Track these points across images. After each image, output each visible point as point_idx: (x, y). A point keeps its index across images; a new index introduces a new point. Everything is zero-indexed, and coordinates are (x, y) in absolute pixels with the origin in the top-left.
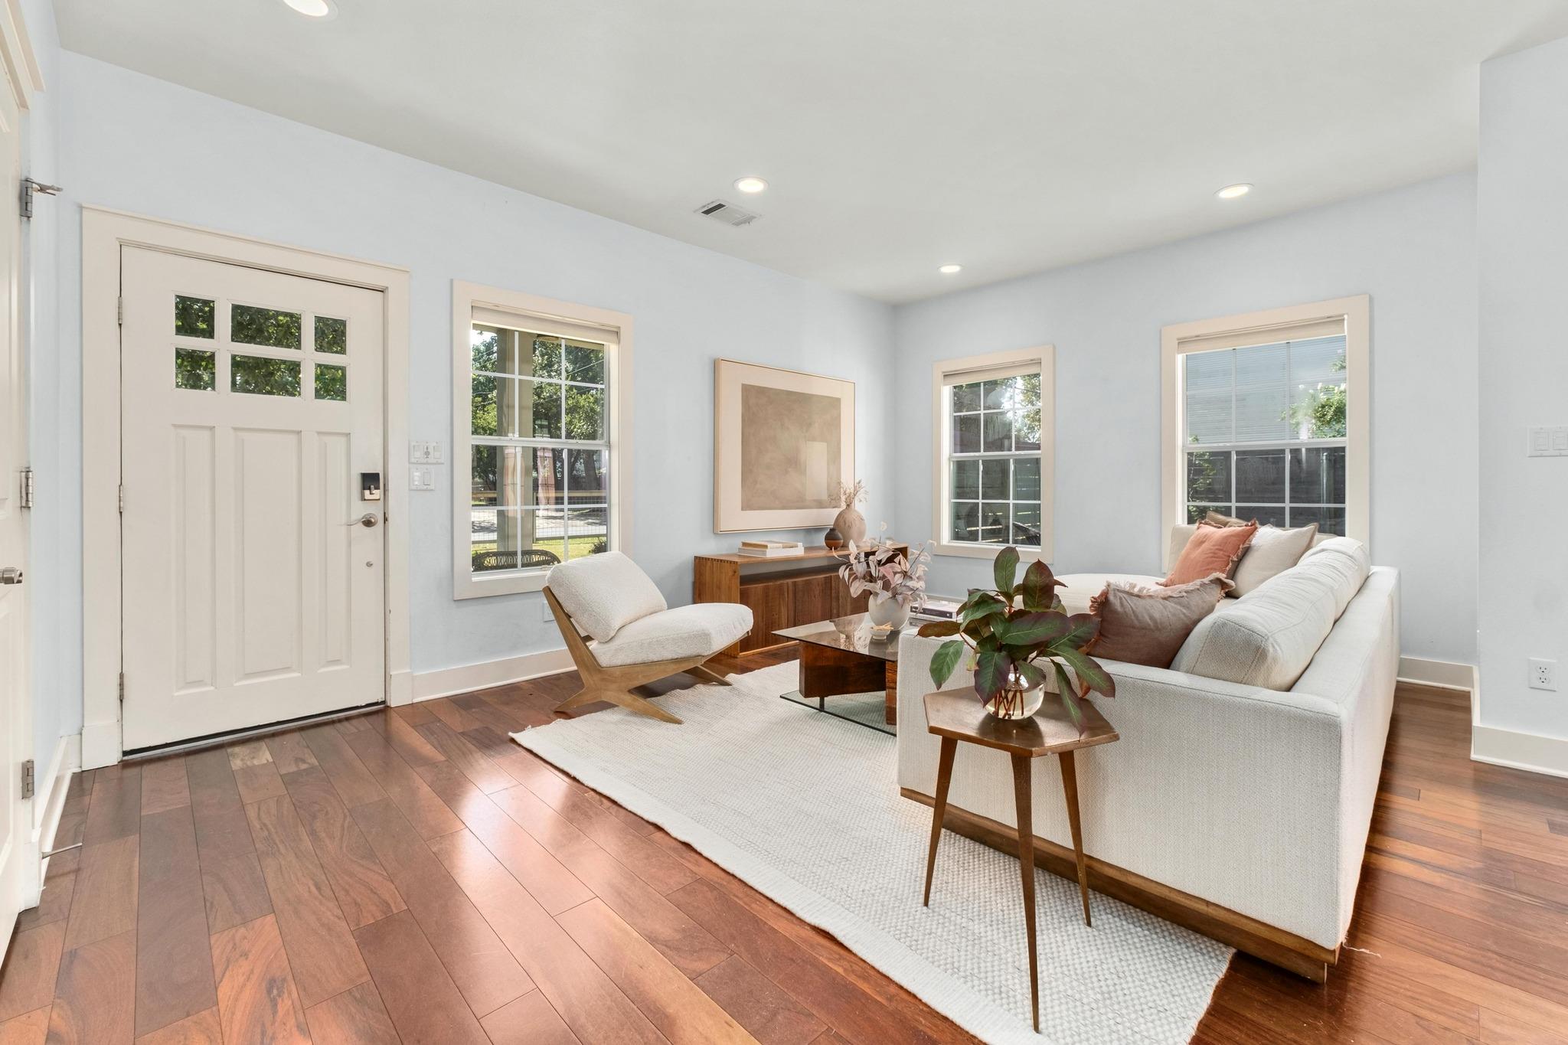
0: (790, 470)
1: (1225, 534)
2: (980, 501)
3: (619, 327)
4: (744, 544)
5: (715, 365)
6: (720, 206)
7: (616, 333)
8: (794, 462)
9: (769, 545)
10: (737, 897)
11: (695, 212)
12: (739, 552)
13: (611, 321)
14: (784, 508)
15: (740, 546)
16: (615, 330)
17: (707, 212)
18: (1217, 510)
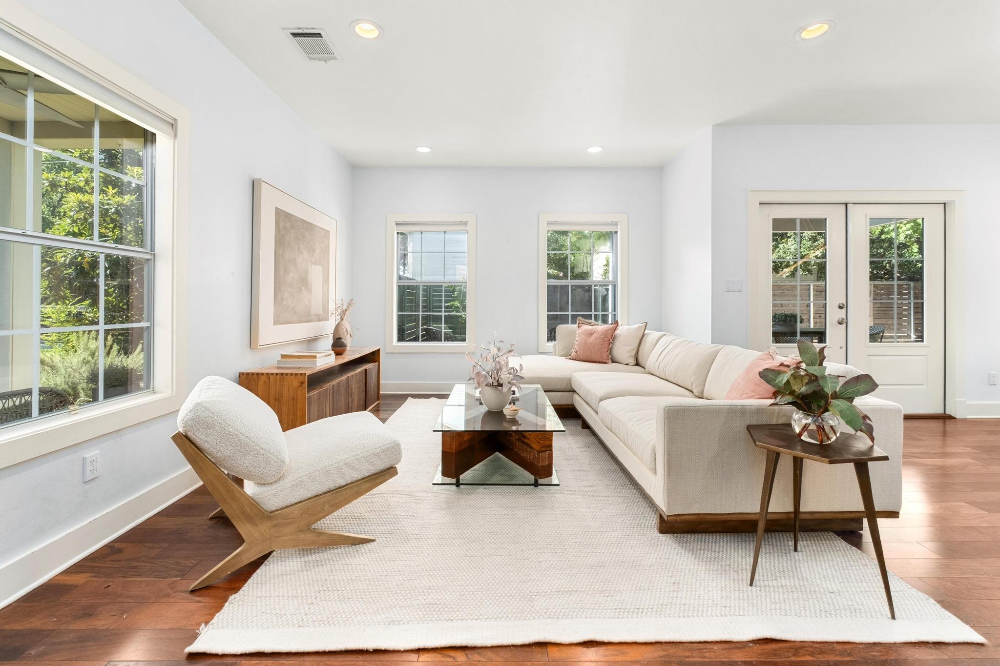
0: (303, 288)
1: (605, 329)
2: (421, 313)
3: (175, 120)
4: (283, 356)
5: (254, 186)
6: (319, 35)
7: (173, 125)
8: (304, 282)
9: (318, 355)
10: (688, 657)
11: (283, 29)
12: (278, 364)
13: (171, 109)
14: (300, 322)
15: (279, 358)
16: (171, 121)
17: (295, 35)
18: (583, 316)
